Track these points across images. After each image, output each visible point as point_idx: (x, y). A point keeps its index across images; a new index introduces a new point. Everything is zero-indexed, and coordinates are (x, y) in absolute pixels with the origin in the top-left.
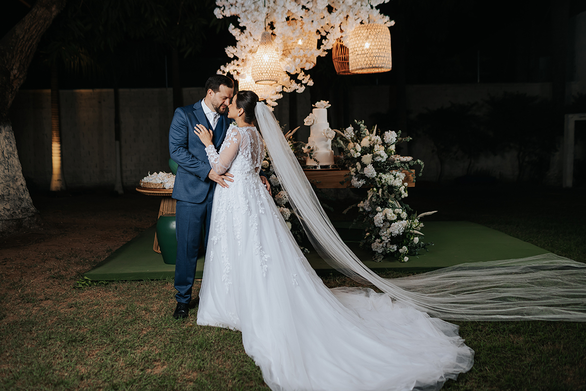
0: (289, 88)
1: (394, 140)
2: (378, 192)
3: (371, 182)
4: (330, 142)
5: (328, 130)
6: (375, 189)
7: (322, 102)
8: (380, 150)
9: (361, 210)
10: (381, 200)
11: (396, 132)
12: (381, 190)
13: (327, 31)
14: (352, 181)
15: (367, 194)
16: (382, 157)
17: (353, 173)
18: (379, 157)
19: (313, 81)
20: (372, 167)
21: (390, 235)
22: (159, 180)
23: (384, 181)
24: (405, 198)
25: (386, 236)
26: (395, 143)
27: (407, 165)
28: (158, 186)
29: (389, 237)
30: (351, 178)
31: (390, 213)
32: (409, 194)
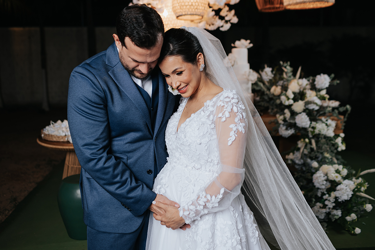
0: (213, 24)
1: (327, 85)
2: (310, 143)
3: (302, 133)
4: (250, 86)
5: (250, 72)
6: (307, 140)
7: (243, 41)
8: (311, 95)
9: (290, 162)
10: (316, 153)
11: (329, 75)
12: (313, 141)
14: (280, 129)
15: (297, 144)
17: (281, 122)
18: (312, 105)
19: (238, 17)
20: (306, 116)
21: (334, 200)
22: (63, 131)
23: (317, 131)
24: (342, 151)
25: (329, 201)
26: (327, 88)
27: (336, 111)
28: (61, 139)
29: (333, 202)
30: (279, 126)
31: (332, 172)
32: (346, 147)
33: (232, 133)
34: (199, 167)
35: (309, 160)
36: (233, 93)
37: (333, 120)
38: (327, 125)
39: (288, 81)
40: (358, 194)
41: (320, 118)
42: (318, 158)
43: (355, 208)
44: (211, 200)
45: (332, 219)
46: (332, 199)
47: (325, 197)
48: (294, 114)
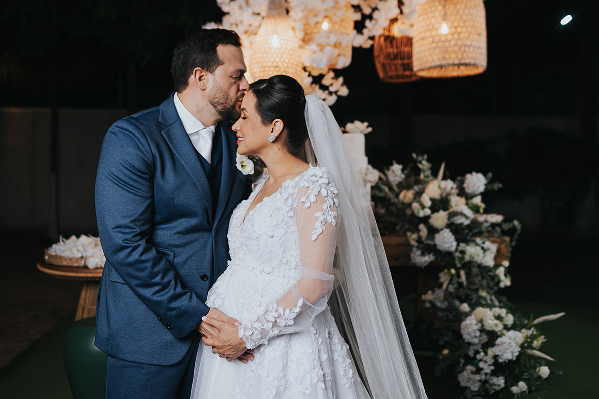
1: (482, 189)
2: (458, 275)
3: (445, 259)
5: (367, 169)
6: (453, 271)
7: (357, 124)
8: (458, 204)
9: (428, 305)
10: (467, 291)
11: (485, 175)
12: (462, 273)
13: (373, 6)
14: (412, 255)
15: (438, 278)
16: (467, 217)
17: (414, 243)
18: (459, 217)
19: (348, 88)
20: (450, 234)
21: (493, 361)
22: (78, 251)
23: (467, 258)
24: (506, 288)
25: (485, 362)
26: (482, 194)
27: (498, 229)
28: (75, 262)
29: (491, 363)
30: (410, 251)
31: (489, 317)
32: (512, 281)
33: (318, 224)
34: (270, 270)
35: (457, 303)
36: (322, 171)
37: (493, 242)
38: (483, 248)
39: (425, 183)
40: (529, 351)
41: (474, 238)
42: (471, 300)
43: (526, 374)
44: (284, 314)
45: (490, 389)
46: (490, 360)
47: (479, 357)
48: (433, 231)
